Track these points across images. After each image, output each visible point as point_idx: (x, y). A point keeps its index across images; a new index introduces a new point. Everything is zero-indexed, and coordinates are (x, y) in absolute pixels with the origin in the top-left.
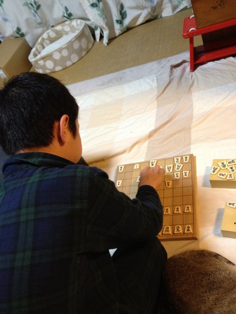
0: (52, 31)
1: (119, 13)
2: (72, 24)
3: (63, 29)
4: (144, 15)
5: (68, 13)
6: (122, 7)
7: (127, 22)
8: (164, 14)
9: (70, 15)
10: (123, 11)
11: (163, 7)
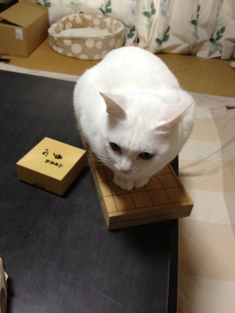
0: (80, 16)
1: (164, 33)
2: (105, 20)
3: (92, 20)
4: (184, 46)
5: (108, 8)
6: (168, 29)
7: (165, 45)
8: (199, 55)
9: (109, 11)
10: (167, 34)
11: (202, 47)
